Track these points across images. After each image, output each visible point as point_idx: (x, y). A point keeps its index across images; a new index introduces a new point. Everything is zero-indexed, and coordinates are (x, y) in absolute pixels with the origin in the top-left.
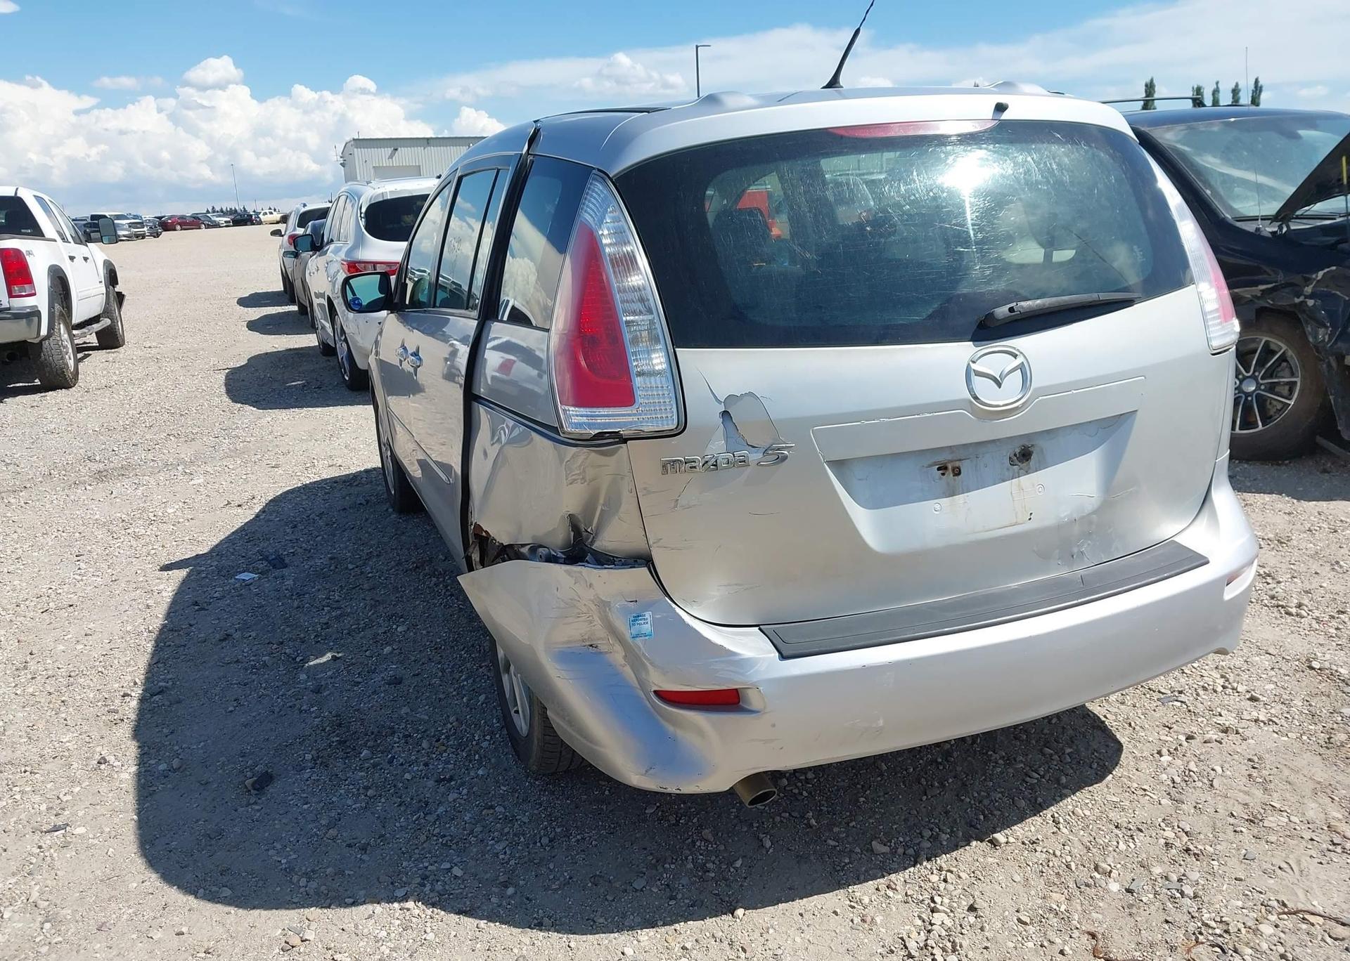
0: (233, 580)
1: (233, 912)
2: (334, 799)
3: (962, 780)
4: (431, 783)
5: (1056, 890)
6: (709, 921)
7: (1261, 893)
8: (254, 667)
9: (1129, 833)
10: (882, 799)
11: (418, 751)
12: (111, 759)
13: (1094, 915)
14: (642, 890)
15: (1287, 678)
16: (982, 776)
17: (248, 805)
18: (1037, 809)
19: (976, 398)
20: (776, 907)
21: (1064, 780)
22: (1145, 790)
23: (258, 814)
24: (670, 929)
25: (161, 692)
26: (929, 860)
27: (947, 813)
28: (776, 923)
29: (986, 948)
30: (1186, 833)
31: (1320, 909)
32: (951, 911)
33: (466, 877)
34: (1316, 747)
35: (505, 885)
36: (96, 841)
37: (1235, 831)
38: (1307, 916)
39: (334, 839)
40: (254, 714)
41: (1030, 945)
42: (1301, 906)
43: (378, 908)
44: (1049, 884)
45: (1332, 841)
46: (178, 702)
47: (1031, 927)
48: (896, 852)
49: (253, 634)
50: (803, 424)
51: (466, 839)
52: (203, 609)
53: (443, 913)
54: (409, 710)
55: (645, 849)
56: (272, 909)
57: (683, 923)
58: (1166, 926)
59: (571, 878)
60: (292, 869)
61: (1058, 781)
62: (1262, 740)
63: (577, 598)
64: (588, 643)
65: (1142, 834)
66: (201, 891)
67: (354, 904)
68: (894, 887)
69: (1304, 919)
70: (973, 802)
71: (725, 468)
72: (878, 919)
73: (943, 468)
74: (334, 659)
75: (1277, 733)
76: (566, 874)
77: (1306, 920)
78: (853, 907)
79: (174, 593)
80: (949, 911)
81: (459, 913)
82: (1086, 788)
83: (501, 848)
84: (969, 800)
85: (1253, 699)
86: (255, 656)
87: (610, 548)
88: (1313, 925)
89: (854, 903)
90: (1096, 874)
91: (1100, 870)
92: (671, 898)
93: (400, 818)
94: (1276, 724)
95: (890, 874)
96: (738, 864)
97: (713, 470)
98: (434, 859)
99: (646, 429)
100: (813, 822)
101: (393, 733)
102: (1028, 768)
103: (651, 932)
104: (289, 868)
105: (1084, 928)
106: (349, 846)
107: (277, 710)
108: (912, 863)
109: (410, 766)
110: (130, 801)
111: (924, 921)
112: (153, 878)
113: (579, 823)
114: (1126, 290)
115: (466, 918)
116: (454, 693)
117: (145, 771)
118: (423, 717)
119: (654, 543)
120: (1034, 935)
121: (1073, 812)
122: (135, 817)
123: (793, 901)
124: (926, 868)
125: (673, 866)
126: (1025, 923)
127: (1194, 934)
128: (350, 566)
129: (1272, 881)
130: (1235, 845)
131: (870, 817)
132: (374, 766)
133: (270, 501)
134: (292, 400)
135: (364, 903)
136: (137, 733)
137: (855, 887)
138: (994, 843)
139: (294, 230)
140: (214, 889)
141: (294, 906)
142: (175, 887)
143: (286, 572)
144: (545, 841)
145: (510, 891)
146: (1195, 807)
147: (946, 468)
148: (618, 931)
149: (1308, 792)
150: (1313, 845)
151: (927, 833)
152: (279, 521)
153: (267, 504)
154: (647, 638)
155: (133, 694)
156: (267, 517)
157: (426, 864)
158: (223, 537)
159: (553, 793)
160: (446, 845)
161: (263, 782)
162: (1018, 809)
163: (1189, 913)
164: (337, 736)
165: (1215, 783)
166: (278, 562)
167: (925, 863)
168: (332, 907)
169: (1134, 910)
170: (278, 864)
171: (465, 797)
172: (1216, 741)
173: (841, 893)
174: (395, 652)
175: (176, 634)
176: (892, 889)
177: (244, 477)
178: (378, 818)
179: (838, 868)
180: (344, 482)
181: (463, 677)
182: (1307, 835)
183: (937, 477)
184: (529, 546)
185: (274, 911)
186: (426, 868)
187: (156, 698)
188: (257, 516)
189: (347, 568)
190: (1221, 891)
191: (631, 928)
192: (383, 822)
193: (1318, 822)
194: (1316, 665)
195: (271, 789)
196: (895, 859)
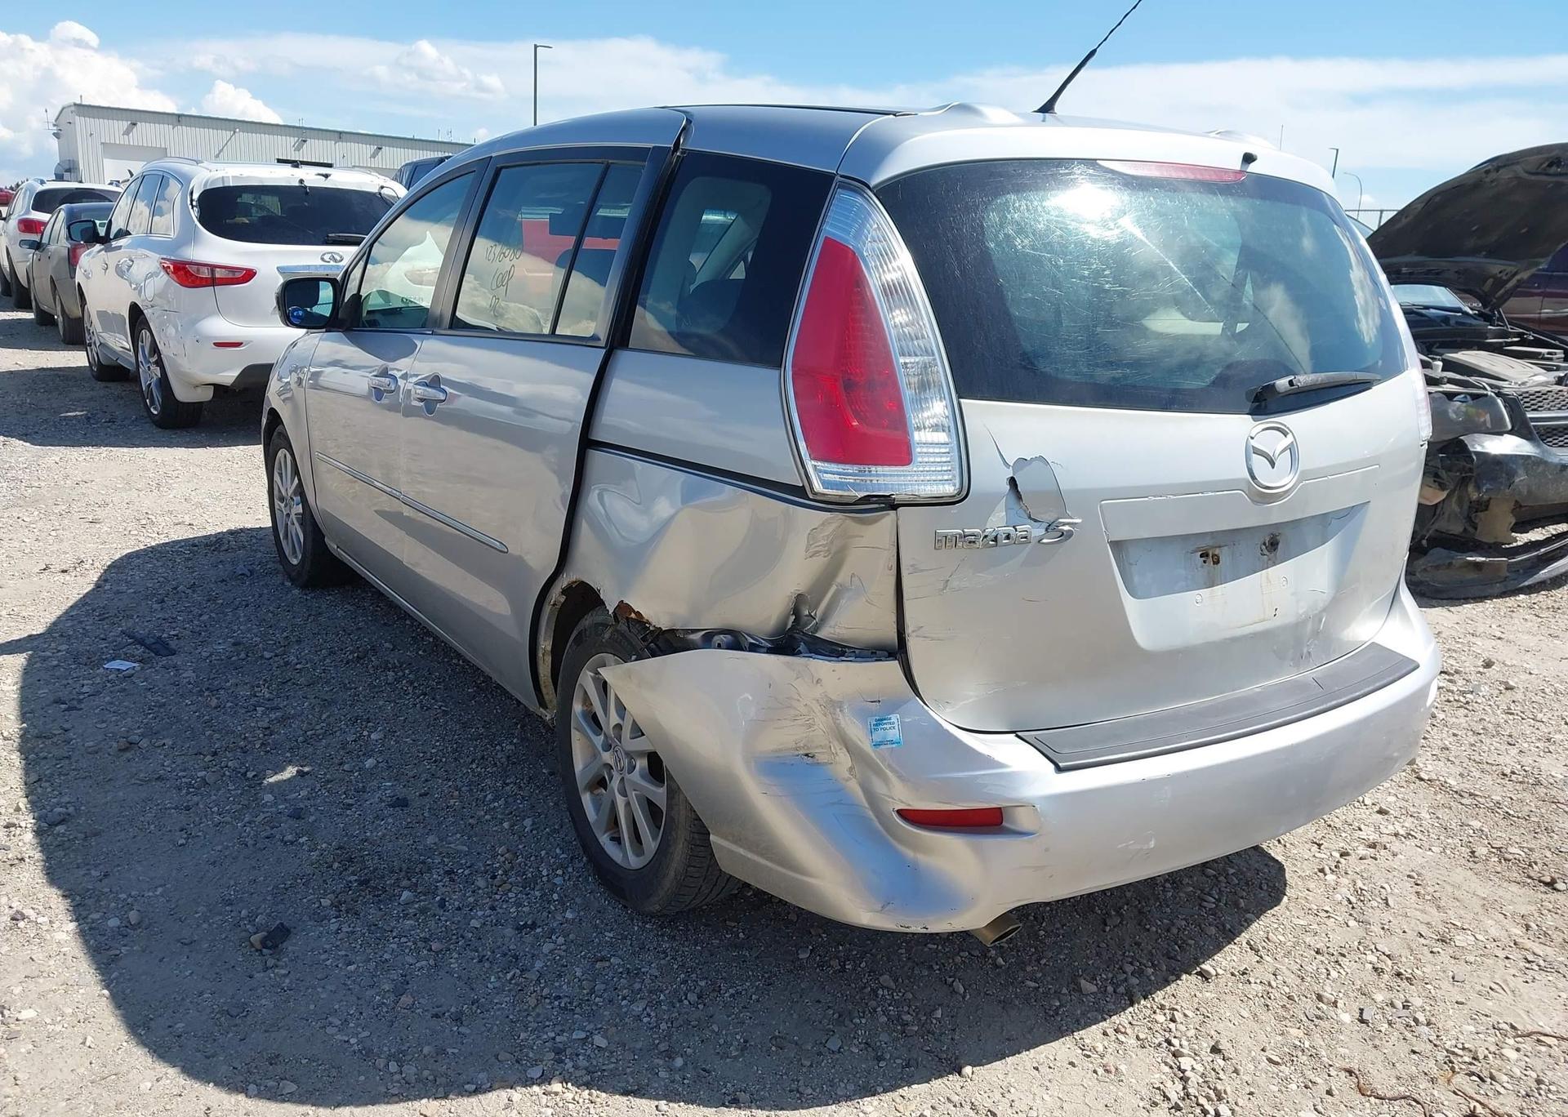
0: (101, 670)
1: (310, 1112)
2: (386, 956)
3: (1136, 906)
4: (509, 931)
5: (1289, 1024)
6: (937, 1084)
7: (1486, 1016)
8: (189, 785)
9: (1332, 959)
10: (1062, 931)
11: (474, 892)
12: (28, 912)
13: (1342, 1051)
14: (839, 1052)
15: (1402, 789)
16: (1156, 902)
17: (266, 969)
18: (1230, 935)
19: (1253, 477)
20: (1003, 1061)
21: (1242, 903)
22: (1327, 912)
23: (287, 981)
24: (895, 1095)
25: (63, 820)
26: (1145, 998)
27: (1138, 944)
28: (1013, 1080)
29: (1251, 1093)
30: (1388, 956)
31: (1548, 1030)
32: (1195, 1054)
33: (613, 1047)
34: (1463, 861)
35: (669, 1055)
36: (58, 1028)
37: (1432, 952)
38: (1542, 1038)
39: (411, 1008)
40: (219, 848)
41: (1293, 1086)
42: (1530, 1029)
43: (517, 1094)
44: (1280, 1019)
45: (1526, 959)
46: (95, 835)
47: (1284, 1067)
48: (1105, 991)
49: (169, 742)
50: (1092, 498)
51: (588, 1000)
52: (75, 708)
53: (604, 1095)
54: (437, 840)
55: (819, 1002)
56: (366, 1104)
57: (906, 1088)
58: (1414, 1056)
59: (746, 1041)
60: (370, 1051)
61: (1236, 905)
62: (1409, 855)
63: (797, 697)
64: (802, 752)
65: (1345, 959)
66: (252, 1087)
67: (477, 1091)
68: (1123, 1030)
69: (1538, 1040)
70: (1159, 931)
71: (1006, 545)
72: (1123, 1068)
73: (1204, 555)
74: (301, 774)
75: (1420, 847)
76: (738, 1037)
77: (1542, 1041)
78: (1089, 1056)
79: (18, 686)
80: (1193, 1054)
81: (626, 1093)
82: (1269, 912)
83: (640, 1009)
84: (1154, 929)
85: (1381, 812)
86: (184, 771)
87: (846, 637)
88: (1550, 1047)
89: (1087, 1052)
90: (1321, 1005)
91: (1325, 1000)
92: (879, 1059)
93: (489, 978)
94: (1416, 838)
95: (1111, 1016)
96: (939, 1014)
97: (992, 546)
98: (559, 1028)
99: (922, 494)
100: (1000, 961)
101: (429, 869)
102: (1199, 892)
103: (875, 1100)
104: (364, 1049)
105: (1337, 1065)
106: (436, 1016)
107: (251, 842)
108: (1128, 1002)
109: (471, 910)
110: (84, 971)
111: (1171, 1067)
112: (172, 1076)
113: (724, 974)
114: (1366, 370)
115: (638, 1100)
116: (488, 817)
117: (90, 929)
118: (460, 847)
119: (913, 631)
120: (1292, 1076)
121: (1267, 938)
122: (106, 992)
123: (1019, 1053)
124: (1145, 1007)
125: (864, 1021)
126: (1277, 1063)
127: (1445, 1063)
128: (267, 655)
129: (1490, 1003)
130: (1439, 967)
131: (1059, 953)
132: (423, 911)
133: (109, 566)
134: (79, 436)
135: (491, 1089)
136: (53, 875)
137: (1080, 1032)
138: (1205, 976)
139: (27, 212)
140: (271, 1083)
141: (397, 1099)
142: (211, 1085)
143: (177, 660)
144: (692, 997)
145: (679, 1062)
146: (1383, 928)
147: (1207, 555)
148: (834, 1103)
149: (1479, 909)
150: (1510, 963)
151: (1129, 969)
152: (135, 593)
153: (105, 571)
154: (894, 746)
155: (23, 824)
156: (115, 588)
157: (553, 1035)
158: (59, 613)
159: (673, 938)
160: (565, 1008)
161: (276, 938)
162: (1210, 937)
163: (1431, 1041)
164: (353, 874)
165: (1390, 902)
166: (159, 648)
167: (1142, 1002)
168: (451, 1096)
169: (1377, 1042)
170: (346, 1045)
171: (563, 947)
172: (1371, 857)
173: (1067, 1041)
174: (380, 765)
175: (48, 742)
176: (1122, 1033)
177: (53, 533)
178: (459, 978)
179: (1051, 1013)
180: (207, 545)
181: (489, 797)
182: (1502, 954)
183: (1199, 565)
184: (704, 632)
185: (370, 1107)
186: (554, 1039)
187: (61, 829)
188: (98, 586)
189: (262, 657)
190: (1450, 1016)
191: (848, 1098)
192: (469, 982)
193: (1503, 939)
194: (1423, 775)
195: (292, 946)
196: (1108, 999)
